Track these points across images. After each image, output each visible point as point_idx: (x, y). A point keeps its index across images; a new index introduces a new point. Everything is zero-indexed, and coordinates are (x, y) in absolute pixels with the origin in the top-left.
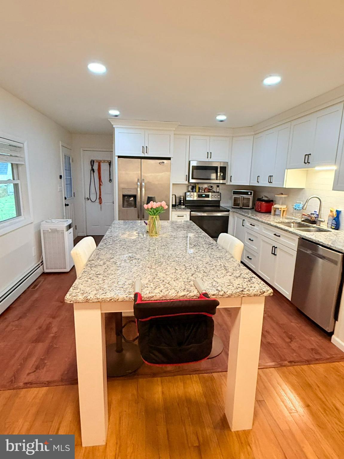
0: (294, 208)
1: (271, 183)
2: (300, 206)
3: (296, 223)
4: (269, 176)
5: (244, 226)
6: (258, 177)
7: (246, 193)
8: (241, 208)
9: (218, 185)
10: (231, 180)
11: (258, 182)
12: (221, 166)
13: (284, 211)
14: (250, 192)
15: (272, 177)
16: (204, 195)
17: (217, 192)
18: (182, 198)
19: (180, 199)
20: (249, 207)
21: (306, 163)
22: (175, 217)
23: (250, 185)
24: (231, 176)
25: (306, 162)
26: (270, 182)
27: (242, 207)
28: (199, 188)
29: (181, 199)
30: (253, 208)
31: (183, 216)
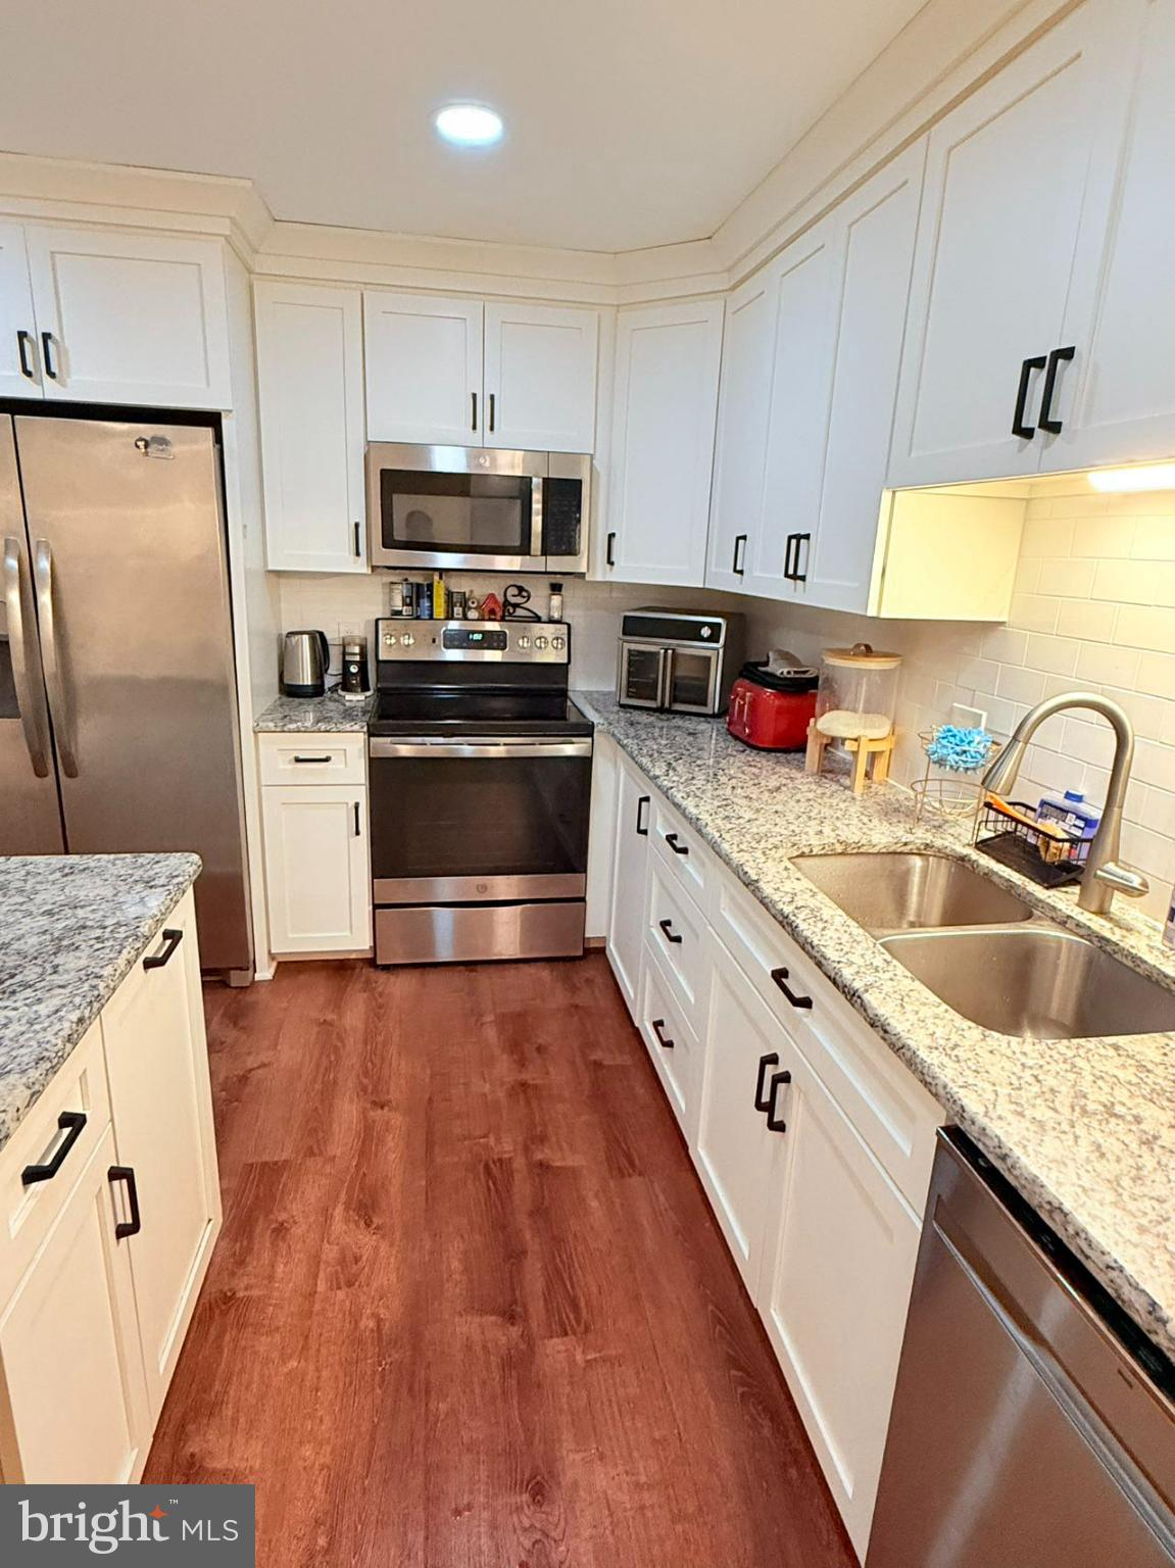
0: (935, 757)
1: (799, 582)
2: (971, 749)
3: (943, 855)
4: (790, 538)
5: (645, 832)
6: (741, 542)
7: (692, 632)
8: (661, 710)
9: (554, 581)
10: (613, 559)
11: (741, 572)
12: (552, 475)
13: (873, 756)
14: (710, 625)
15: (802, 541)
16: (478, 637)
17: (551, 621)
18: (357, 650)
19: (344, 654)
20: (705, 704)
21: (1028, 434)
22: (281, 767)
23: (707, 586)
24: (611, 536)
25: (1031, 419)
26: (795, 577)
27: (667, 705)
28: (449, 595)
29: (348, 658)
30: (723, 713)
31: (327, 760)
